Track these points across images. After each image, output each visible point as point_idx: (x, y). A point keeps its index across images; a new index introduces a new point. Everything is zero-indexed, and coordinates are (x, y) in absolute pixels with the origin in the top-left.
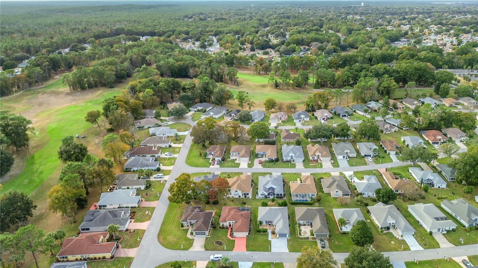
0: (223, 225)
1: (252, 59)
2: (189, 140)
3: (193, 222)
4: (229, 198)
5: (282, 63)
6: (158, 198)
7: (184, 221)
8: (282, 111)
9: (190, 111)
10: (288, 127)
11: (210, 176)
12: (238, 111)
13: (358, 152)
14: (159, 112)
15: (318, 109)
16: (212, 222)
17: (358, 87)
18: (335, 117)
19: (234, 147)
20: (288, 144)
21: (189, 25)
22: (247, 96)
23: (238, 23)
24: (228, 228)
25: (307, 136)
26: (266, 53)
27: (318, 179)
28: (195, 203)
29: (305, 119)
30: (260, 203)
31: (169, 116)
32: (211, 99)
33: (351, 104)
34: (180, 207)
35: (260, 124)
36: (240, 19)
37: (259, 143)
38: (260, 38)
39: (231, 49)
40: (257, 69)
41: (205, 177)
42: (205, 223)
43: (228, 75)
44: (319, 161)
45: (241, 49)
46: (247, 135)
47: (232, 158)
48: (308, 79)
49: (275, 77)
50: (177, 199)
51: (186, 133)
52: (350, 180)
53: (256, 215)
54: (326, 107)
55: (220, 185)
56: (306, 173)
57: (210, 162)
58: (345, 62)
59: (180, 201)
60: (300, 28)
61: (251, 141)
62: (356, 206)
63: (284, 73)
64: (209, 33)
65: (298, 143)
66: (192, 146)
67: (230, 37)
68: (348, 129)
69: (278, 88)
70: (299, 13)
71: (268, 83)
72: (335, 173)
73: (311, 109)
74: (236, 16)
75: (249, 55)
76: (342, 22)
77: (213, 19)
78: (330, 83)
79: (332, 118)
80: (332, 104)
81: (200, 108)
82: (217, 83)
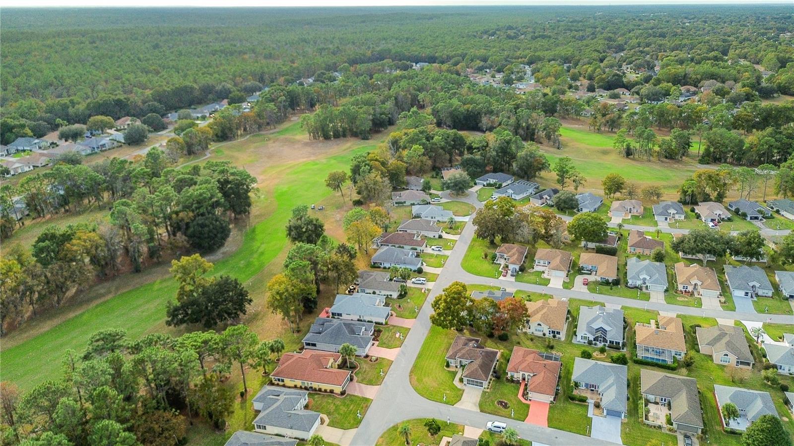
0: (512, 376)
1: (589, 106)
2: (470, 230)
3: (464, 362)
4: (525, 333)
5: (643, 114)
6: (416, 315)
7: (450, 357)
8: (634, 199)
9: (475, 184)
10: (644, 227)
11: (498, 294)
12: (556, 191)
13: (776, 287)
14: (429, 182)
15: (704, 201)
16: (494, 368)
17: (789, 167)
18: (736, 218)
19: (542, 250)
20: (639, 257)
21: (490, 46)
22: (572, 168)
23: (570, 44)
24: (521, 383)
25: (676, 247)
26: (615, 97)
27: (691, 327)
28: (472, 332)
29: (677, 217)
30: (579, 352)
31: (442, 189)
32: (511, 167)
33: (771, 198)
34: (446, 335)
35: (592, 217)
36: (574, 37)
37: (587, 249)
38: (607, 70)
39: (555, 87)
40: (596, 122)
41: (490, 293)
42: (485, 367)
43: (544, 129)
44: (696, 295)
45: (570, 87)
46: (566, 232)
47: (537, 268)
48: (689, 146)
49: (627, 139)
50: (443, 321)
51: (466, 219)
52: (756, 338)
53: (569, 370)
54: (720, 198)
55: (512, 309)
56: (669, 313)
57: (500, 270)
58: (768, 119)
59: (447, 325)
60: (682, 55)
61: (573, 245)
62: (764, 387)
63: (644, 131)
64: (520, 60)
65: (659, 258)
66: (473, 240)
67: (554, 67)
68: (761, 243)
69: (632, 157)
70: (683, 28)
71: (612, 148)
72: (727, 321)
73: (690, 200)
74: (568, 33)
75: (584, 98)
76: (768, 46)
77: (529, 36)
78: (732, 156)
79: (729, 220)
80: (733, 195)
81: (492, 181)
82: (524, 143)
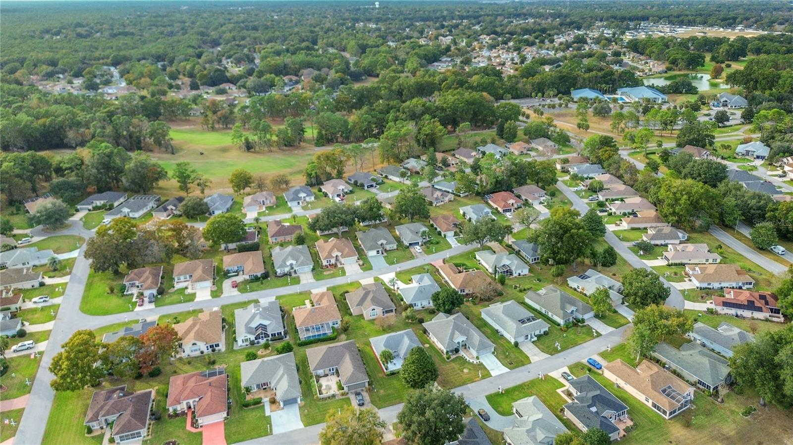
0: (175, 410)
1: (196, 104)
2: (83, 266)
3: (111, 418)
4: (181, 359)
5: (254, 107)
6: (28, 389)
7: (91, 420)
8: (265, 190)
9: (77, 211)
10: (279, 217)
11: (137, 328)
12: (180, 200)
13: (398, 240)
14: (8, 222)
15: (327, 180)
16: (151, 411)
17: (386, 138)
18: (357, 190)
19: (180, 265)
20: (281, 245)
21: (56, 48)
22: (193, 171)
23: (159, 41)
24: (187, 414)
25: (313, 227)
26: (222, 92)
27: (341, 295)
28: (112, 382)
29: (308, 199)
30: (243, 357)
31: (31, 226)
32: (120, 183)
33: (379, 167)
34: (79, 397)
35: (227, 218)
36: (162, 33)
37: (229, 251)
38: (207, 66)
39: (152, 88)
40: (208, 120)
41: (126, 330)
42: (139, 416)
43: (152, 135)
44: (339, 266)
45: (171, 87)
46: (202, 240)
47: (178, 286)
48: (304, 132)
49: (244, 133)
50: (71, 383)
51: (75, 254)
52: (392, 287)
53: (237, 378)
54: (340, 175)
55: (159, 339)
56: (320, 289)
57: (134, 300)
58: (362, 99)
59: (77, 385)
60: (278, 47)
61: (213, 251)
62: (406, 325)
63: (259, 124)
64: (101, 61)
65: (301, 241)
66: (90, 276)
67: (146, 66)
68: (380, 207)
69: (253, 150)
70: (272, 21)
71: (231, 144)
72: (367, 280)
73: (316, 181)
74: (154, 29)
75: (189, 97)
76: (348, 35)
77: (106, 34)
78: (341, 136)
79: (351, 192)
80: (350, 169)
81: (99, 203)
82: (129, 153)
